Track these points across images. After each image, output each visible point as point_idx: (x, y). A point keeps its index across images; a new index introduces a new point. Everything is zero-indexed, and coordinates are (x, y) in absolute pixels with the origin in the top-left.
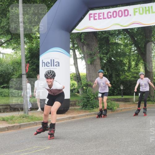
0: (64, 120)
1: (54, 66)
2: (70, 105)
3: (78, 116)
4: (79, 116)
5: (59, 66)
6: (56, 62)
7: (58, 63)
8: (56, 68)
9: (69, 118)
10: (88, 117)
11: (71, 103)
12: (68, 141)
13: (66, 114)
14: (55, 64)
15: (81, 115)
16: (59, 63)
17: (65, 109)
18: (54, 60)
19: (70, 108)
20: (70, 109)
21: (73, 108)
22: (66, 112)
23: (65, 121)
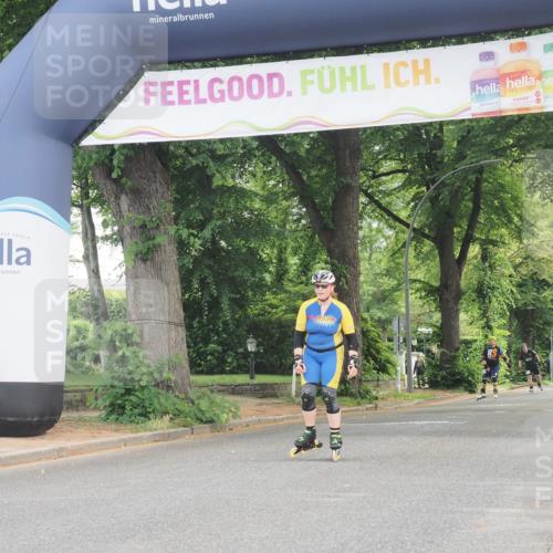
0: (40, 459)
1: (10, 262)
2: (65, 407)
3: (90, 445)
4: (96, 444)
5: (28, 262)
6: (18, 250)
7: (24, 253)
8: (19, 272)
9: (60, 452)
10: (129, 449)
11: (67, 397)
12: (47, 538)
13: (47, 436)
14: (15, 255)
15: (102, 444)
16: (28, 251)
17: (46, 418)
18: (10, 242)
19: (64, 415)
20: (64, 420)
21: (75, 415)
22: (49, 431)
23: (43, 462)
